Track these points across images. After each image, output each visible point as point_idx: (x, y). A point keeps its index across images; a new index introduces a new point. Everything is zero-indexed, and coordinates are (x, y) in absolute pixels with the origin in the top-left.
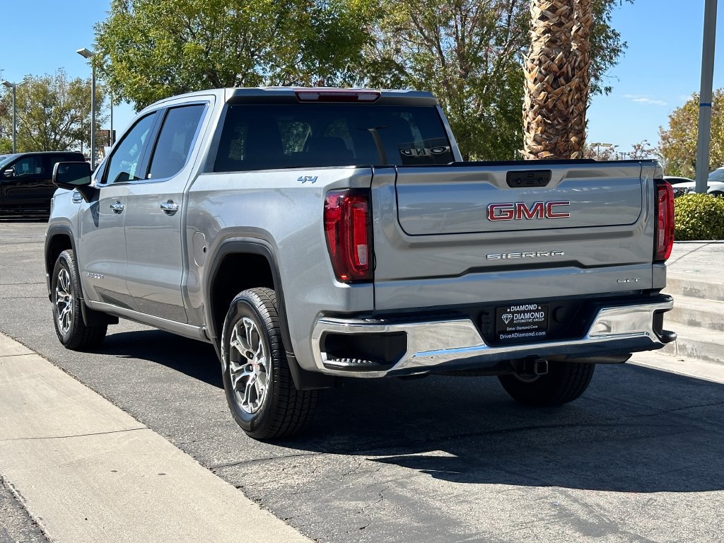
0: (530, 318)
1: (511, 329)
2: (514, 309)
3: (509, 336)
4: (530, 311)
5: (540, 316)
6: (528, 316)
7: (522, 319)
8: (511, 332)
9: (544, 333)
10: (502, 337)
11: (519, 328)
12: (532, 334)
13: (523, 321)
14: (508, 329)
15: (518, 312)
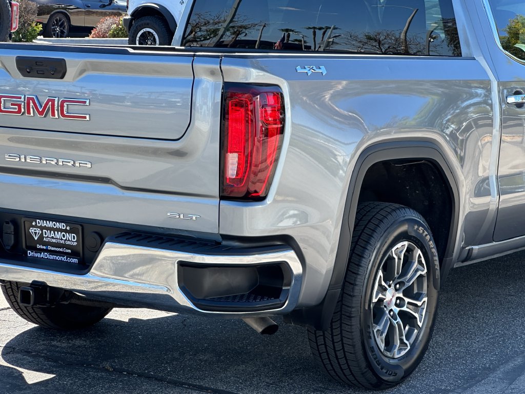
0: (62, 239)
1: (41, 247)
2: (40, 223)
3: (38, 255)
4: (61, 231)
5: (72, 239)
6: (59, 235)
7: (52, 238)
8: (41, 251)
9: (76, 261)
10: (30, 254)
11: (50, 248)
12: (64, 259)
13: (54, 241)
14: (38, 246)
15: (48, 229)
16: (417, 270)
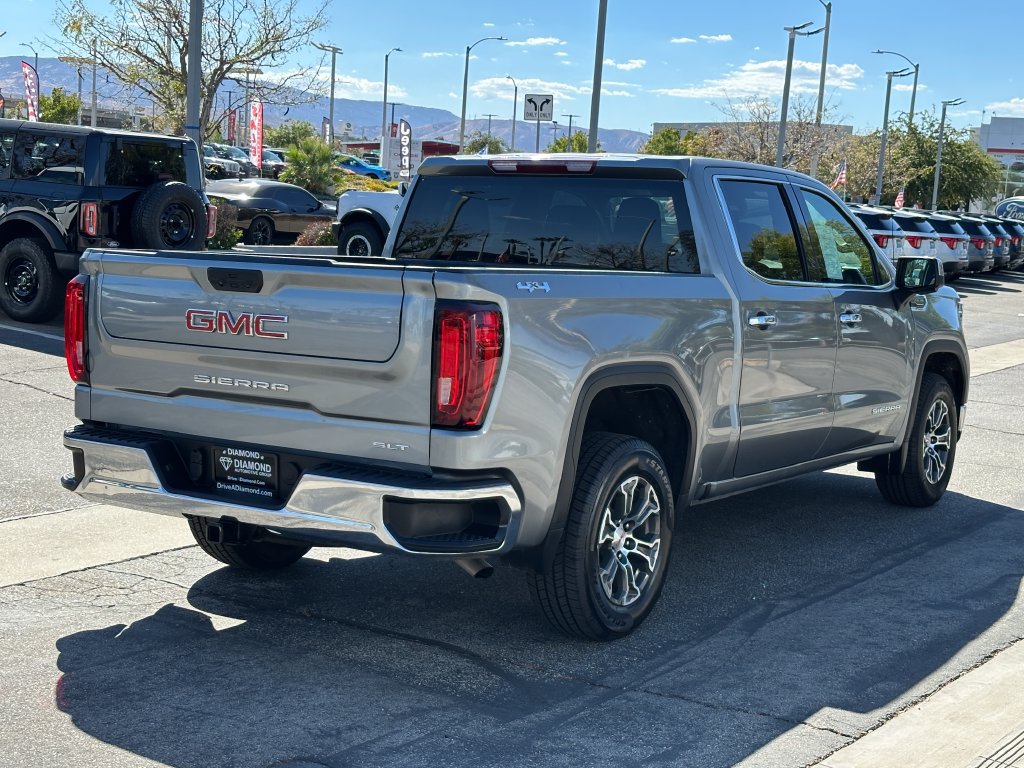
0: (255, 470)
1: (233, 478)
2: (231, 452)
3: (229, 487)
4: (255, 460)
5: (266, 470)
6: (252, 465)
7: (245, 468)
8: (231, 483)
9: (270, 494)
10: (220, 485)
11: (241, 479)
12: (257, 491)
13: (246, 472)
14: (229, 478)
15: (239, 458)
16: (648, 509)
